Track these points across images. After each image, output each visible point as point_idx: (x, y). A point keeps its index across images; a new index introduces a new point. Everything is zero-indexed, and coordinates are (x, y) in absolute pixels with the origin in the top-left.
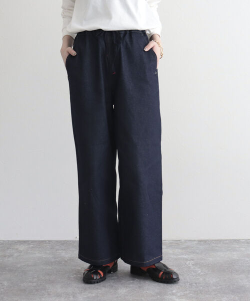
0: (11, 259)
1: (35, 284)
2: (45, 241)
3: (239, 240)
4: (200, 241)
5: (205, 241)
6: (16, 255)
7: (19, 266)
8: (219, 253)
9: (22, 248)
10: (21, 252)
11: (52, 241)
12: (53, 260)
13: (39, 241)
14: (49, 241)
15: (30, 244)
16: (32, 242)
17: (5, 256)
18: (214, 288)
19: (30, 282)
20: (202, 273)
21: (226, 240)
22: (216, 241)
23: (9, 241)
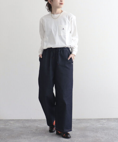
0: (8, 126)
1: (17, 135)
2: (20, 120)
3: (91, 119)
4: (77, 119)
5: (79, 119)
6: (10, 125)
7: (11, 129)
8: (82, 124)
9: (12, 122)
10: (11, 124)
11: (23, 120)
12: (23, 126)
13: (18, 120)
14: (22, 120)
15: (15, 121)
16: (16, 120)
17: (6, 125)
18: (78, 136)
19: (15, 134)
20: (75, 131)
21: (87, 119)
22: (83, 119)
23: (7, 120)
